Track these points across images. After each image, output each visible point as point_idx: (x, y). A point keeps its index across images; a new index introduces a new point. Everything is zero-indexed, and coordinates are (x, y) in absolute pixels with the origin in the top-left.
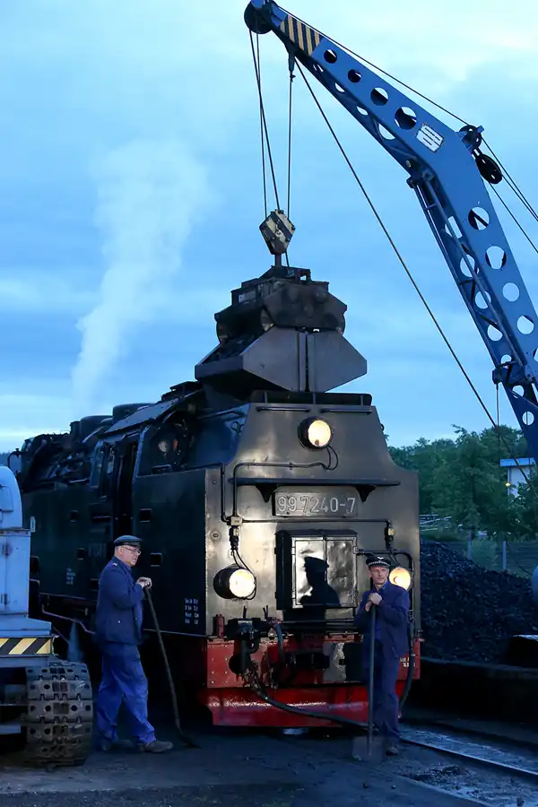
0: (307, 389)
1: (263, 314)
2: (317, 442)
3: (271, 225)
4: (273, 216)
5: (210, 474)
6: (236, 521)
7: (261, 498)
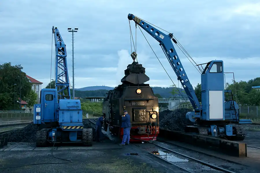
1: (130, 71)
2: (139, 93)
3: (133, 55)
4: (133, 53)
5: (120, 99)
6: (125, 107)
7: (129, 103)
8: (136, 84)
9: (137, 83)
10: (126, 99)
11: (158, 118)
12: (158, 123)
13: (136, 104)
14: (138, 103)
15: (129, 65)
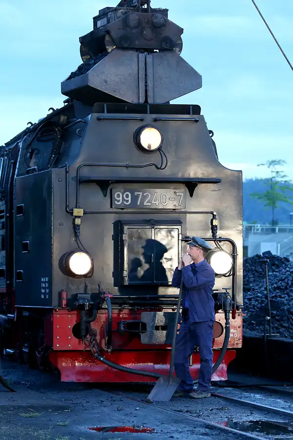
0: (146, 101)
1: (107, 38)
2: (149, 146)
5: (56, 173)
6: (78, 212)
7: (101, 194)
8: (135, 101)
9: (142, 101)
10: (86, 172)
11: (240, 273)
12: (240, 299)
13: (135, 198)
14: (144, 198)
15: (104, 13)
